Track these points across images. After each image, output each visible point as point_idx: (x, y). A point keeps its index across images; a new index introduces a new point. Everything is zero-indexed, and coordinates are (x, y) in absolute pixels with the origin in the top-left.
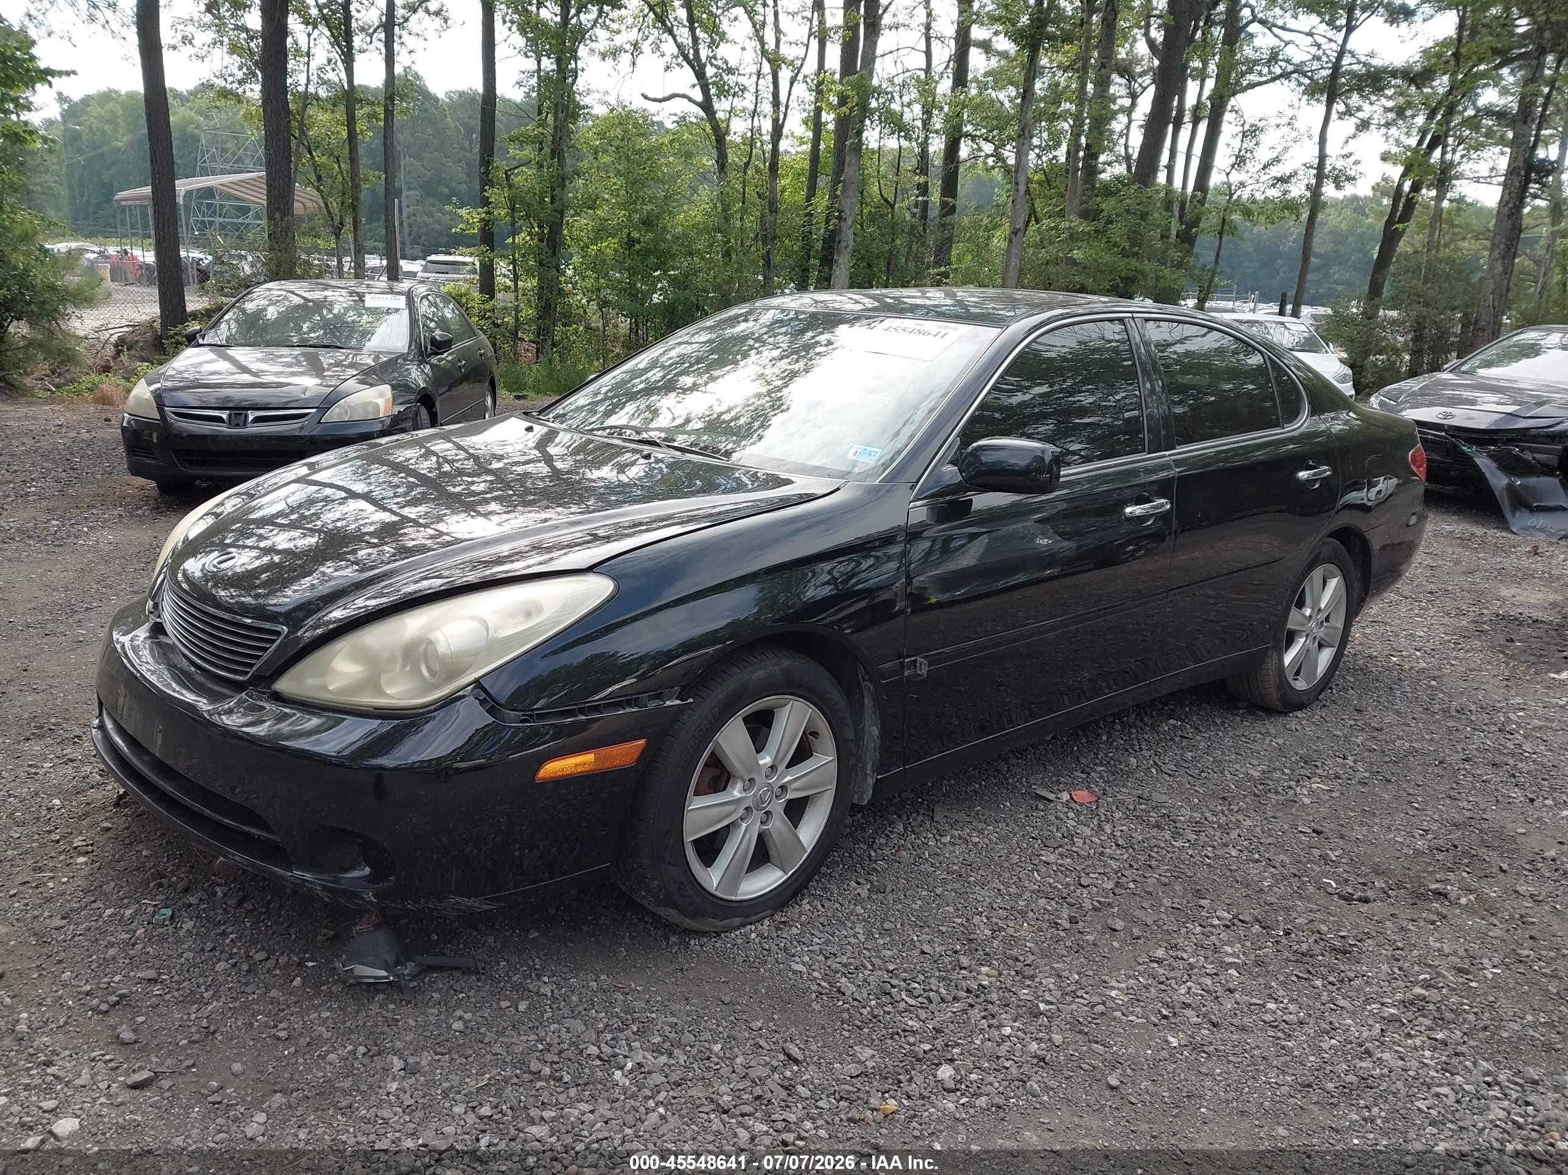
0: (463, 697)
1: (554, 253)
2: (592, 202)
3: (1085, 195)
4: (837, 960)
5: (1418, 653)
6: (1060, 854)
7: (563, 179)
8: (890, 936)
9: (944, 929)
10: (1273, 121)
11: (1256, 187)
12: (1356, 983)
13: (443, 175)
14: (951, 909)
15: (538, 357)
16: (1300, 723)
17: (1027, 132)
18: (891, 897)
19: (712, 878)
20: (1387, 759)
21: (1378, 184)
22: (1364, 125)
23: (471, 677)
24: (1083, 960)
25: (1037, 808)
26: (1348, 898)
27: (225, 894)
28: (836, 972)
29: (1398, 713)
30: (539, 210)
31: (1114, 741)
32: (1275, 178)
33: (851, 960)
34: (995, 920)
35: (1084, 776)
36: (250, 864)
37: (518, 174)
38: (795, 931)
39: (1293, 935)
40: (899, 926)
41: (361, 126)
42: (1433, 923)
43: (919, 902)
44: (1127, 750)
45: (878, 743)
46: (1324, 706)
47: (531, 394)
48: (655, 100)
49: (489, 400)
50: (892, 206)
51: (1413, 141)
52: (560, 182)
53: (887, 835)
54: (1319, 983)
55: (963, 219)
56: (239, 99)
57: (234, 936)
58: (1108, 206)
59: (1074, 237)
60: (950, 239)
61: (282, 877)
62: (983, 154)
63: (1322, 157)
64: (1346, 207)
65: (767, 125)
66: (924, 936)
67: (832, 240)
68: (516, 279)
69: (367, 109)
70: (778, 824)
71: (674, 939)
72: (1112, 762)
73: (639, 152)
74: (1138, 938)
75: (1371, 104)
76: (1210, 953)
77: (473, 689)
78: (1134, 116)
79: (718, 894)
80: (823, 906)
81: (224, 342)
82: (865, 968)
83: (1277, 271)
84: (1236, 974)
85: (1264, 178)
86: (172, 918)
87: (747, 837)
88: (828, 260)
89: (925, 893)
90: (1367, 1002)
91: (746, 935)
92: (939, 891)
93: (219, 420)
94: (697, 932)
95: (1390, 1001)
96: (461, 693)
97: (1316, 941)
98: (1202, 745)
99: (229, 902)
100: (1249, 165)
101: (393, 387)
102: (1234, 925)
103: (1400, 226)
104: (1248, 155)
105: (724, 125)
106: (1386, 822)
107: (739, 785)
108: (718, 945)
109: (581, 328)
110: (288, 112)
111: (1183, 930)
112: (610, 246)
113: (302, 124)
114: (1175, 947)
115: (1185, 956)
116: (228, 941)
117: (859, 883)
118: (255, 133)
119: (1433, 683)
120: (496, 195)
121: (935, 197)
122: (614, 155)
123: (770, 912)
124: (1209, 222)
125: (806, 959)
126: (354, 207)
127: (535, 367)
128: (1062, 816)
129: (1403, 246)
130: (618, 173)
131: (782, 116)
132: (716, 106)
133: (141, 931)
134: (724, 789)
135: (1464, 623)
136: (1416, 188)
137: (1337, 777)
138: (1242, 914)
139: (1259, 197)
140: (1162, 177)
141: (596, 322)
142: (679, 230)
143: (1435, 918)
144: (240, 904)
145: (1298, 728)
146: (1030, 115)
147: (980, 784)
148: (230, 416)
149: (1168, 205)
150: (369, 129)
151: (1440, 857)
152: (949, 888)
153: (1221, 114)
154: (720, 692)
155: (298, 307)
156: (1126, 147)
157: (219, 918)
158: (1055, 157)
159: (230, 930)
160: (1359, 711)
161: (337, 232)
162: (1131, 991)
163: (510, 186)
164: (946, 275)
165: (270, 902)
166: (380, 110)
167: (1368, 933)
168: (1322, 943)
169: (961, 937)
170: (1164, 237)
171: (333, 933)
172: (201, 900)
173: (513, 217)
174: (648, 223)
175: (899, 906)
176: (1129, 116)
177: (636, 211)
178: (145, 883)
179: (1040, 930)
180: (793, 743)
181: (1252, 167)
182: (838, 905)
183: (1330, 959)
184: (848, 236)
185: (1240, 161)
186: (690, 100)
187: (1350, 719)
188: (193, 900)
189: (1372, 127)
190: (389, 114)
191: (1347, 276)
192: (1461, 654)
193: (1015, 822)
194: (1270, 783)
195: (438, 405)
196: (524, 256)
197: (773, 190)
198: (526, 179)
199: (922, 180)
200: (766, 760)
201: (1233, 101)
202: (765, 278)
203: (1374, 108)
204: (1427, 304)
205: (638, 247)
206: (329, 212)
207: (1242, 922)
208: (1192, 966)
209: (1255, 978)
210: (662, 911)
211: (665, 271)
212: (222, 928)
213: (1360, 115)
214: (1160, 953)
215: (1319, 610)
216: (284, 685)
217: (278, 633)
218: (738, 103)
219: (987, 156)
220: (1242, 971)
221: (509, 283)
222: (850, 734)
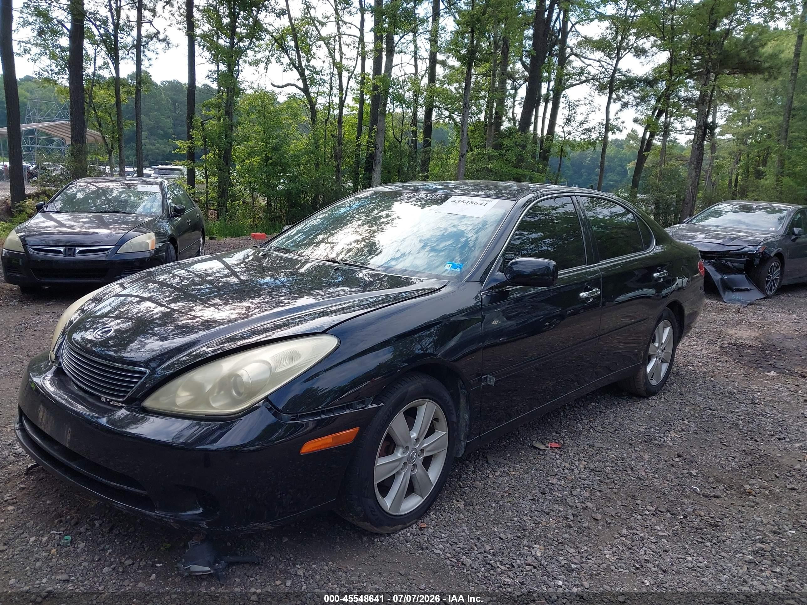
0: (258, 407)
1: (227, 164)
2: (246, 138)
3: (495, 137)
4: (458, 546)
5: (700, 364)
6: (558, 479)
7: (232, 126)
8: (481, 530)
9: (509, 524)
10: (582, 102)
11: (577, 134)
12: (727, 543)
13: (160, 124)
14: (510, 513)
15: (218, 218)
16: (654, 401)
17: (467, 105)
18: (477, 508)
19: (387, 502)
20: (704, 420)
21: (629, 134)
22: (625, 105)
23: (263, 396)
24: (585, 537)
25: (539, 454)
26: (708, 497)
27: (100, 525)
28: (459, 553)
29: (701, 395)
30: (219, 142)
31: (567, 415)
32: (585, 129)
33: (465, 546)
34: (535, 518)
35: (558, 435)
36: (128, 509)
37: (207, 123)
38: (430, 530)
39: (688, 518)
40: (485, 524)
41: (123, 96)
42: (753, 507)
43: (492, 510)
44: (575, 420)
45: (468, 423)
46: (665, 393)
47: (218, 237)
48: (278, 87)
49: (201, 240)
50: (400, 142)
51: (650, 113)
52: (230, 127)
53: (466, 473)
54: (708, 544)
55: (435, 148)
56: (55, 83)
57: (110, 550)
58: (506, 142)
59: (490, 158)
60: (429, 158)
61: (149, 516)
62: (443, 116)
63: (608, 119)
64: (613, 144)
65: (336, 100)
66: (500, 529)
67: (371, 158)
68: (207, 177)
69: (125, 89)
70: (419, 471)
71: (365, 539)
72: (570, 427)
73: (271, 113)
74: (610, 523)
75: (628, 95)
76: (650, 531)
77: (264, 402)
78: (517, 99)
79: (390, 512)
80: (442, 515)
81: (59, 210)
82: (474, 549)
83: (582, 175)
84: (666, 541)
85: (580, 129)
86: (72, 542)
87: (405, 480)
88: (369, 169)
89: (494, 505)
90: (736, 552)
91: (405, 535)
92: (501, 503)
93: (60, 252)
94: (377, 534)
95: (746, 552)
96: (257, 405)
97: (700, 521)
98: (612, 416)
99: (104, 530)
100: (573, 123)
101: (155, 233)
102: (657, 514)
103: (646, 153)
104: (572, 118)
105: (314, 100)
106: (713, 454)
107: (401, 450)
108: (390, 540)
109: (241, 203)
110: (83, 89)
111: (632, 518)
112: (256, 160)
113: (90, 96)
114: (631, 528)
115: (638, 532)
116: (107, 554)
117: (458, 501)
118: (65, 100)
119: (712, 379)
120: (195, 133)
121: (420, 138)
122: (257, 114)
123: (416, 520)
124: (555, 150)
125: (441, 546)
126: (119, 139)
127: (217, 223)
128: (554, 457)
129: (647, 164)
130: (260, 124)
131: (344, 96)
132: (310, 90)
133: (54, 551)
134: (392, 453)
135: (717, 348)
136: (652, 136)
137: (683, 430)
138: (659, 507)
139: (578, 139)
140: (532, 128)
141: (249, 200)
142: (292, 152)
143: (753, 504)
144: (110, 531)
145: (656, 405)
146: (469, 97)
147: (506, 441)
148: (65, 250)
149: (535, 142)
150: (127, 99)
151: (745, 471)
152: (506, 501)
153: (559, 99)
154: (392, 399)
155: (94, 192)
156: (513, 113)
157: (100, 540)
158: (479, 118)
159: (107, 547)
160: (683, 395)
161: (110, 153)
162: (616, 554)
163: (204, 130)
164: (427, 177)
165: (128, 528)
166: (133, 89)
167: (724, 515)
168: (703, 521)
169: (520, 529)
170: (533, 157)
171: (170, 545)
172: (87, 529)
173: (205, 145)
174: (276, 149)
175: (482, 513)
176: (514, 99)
177: (269, 143)
178: (52, 520)
179: (559, 522)
180: (427, 425)
181: (575, 124)
182: (450, 514)
183: (709, 530)
184: (380, 157)
185: (568, 121)
186: (297, 87)
187: (679, 399)
188: (82, 530)
189: (629, 106)
190: (138, 91)
191: (615, 178)
192: (720, 364)
193: (530, 462)
194: (651, 435)
195: (178, 242)
196: (210, 165)
197: (340, 133)
198: (212, 126)
199: (414, 129)
200: (414, 435)
201: (564, 93)
202: (337, 178)
203: (630, 97)
204: (661, 191)
205: (271, 161)
206: (105, 142)
207: (661, 512)
208: (643, 539)
209: (676, 543)
210: (361, 524)
211: (285, 174)
212: (102, 546)
213: (623, 100)
214: (624, 532)
215: (662, 344)
216: (148, 403)
217: (144, 373)
218: (321, 89)
219: (446, 117)
220: (669, 540)
221: (202, 179)
222: (454, 419)
